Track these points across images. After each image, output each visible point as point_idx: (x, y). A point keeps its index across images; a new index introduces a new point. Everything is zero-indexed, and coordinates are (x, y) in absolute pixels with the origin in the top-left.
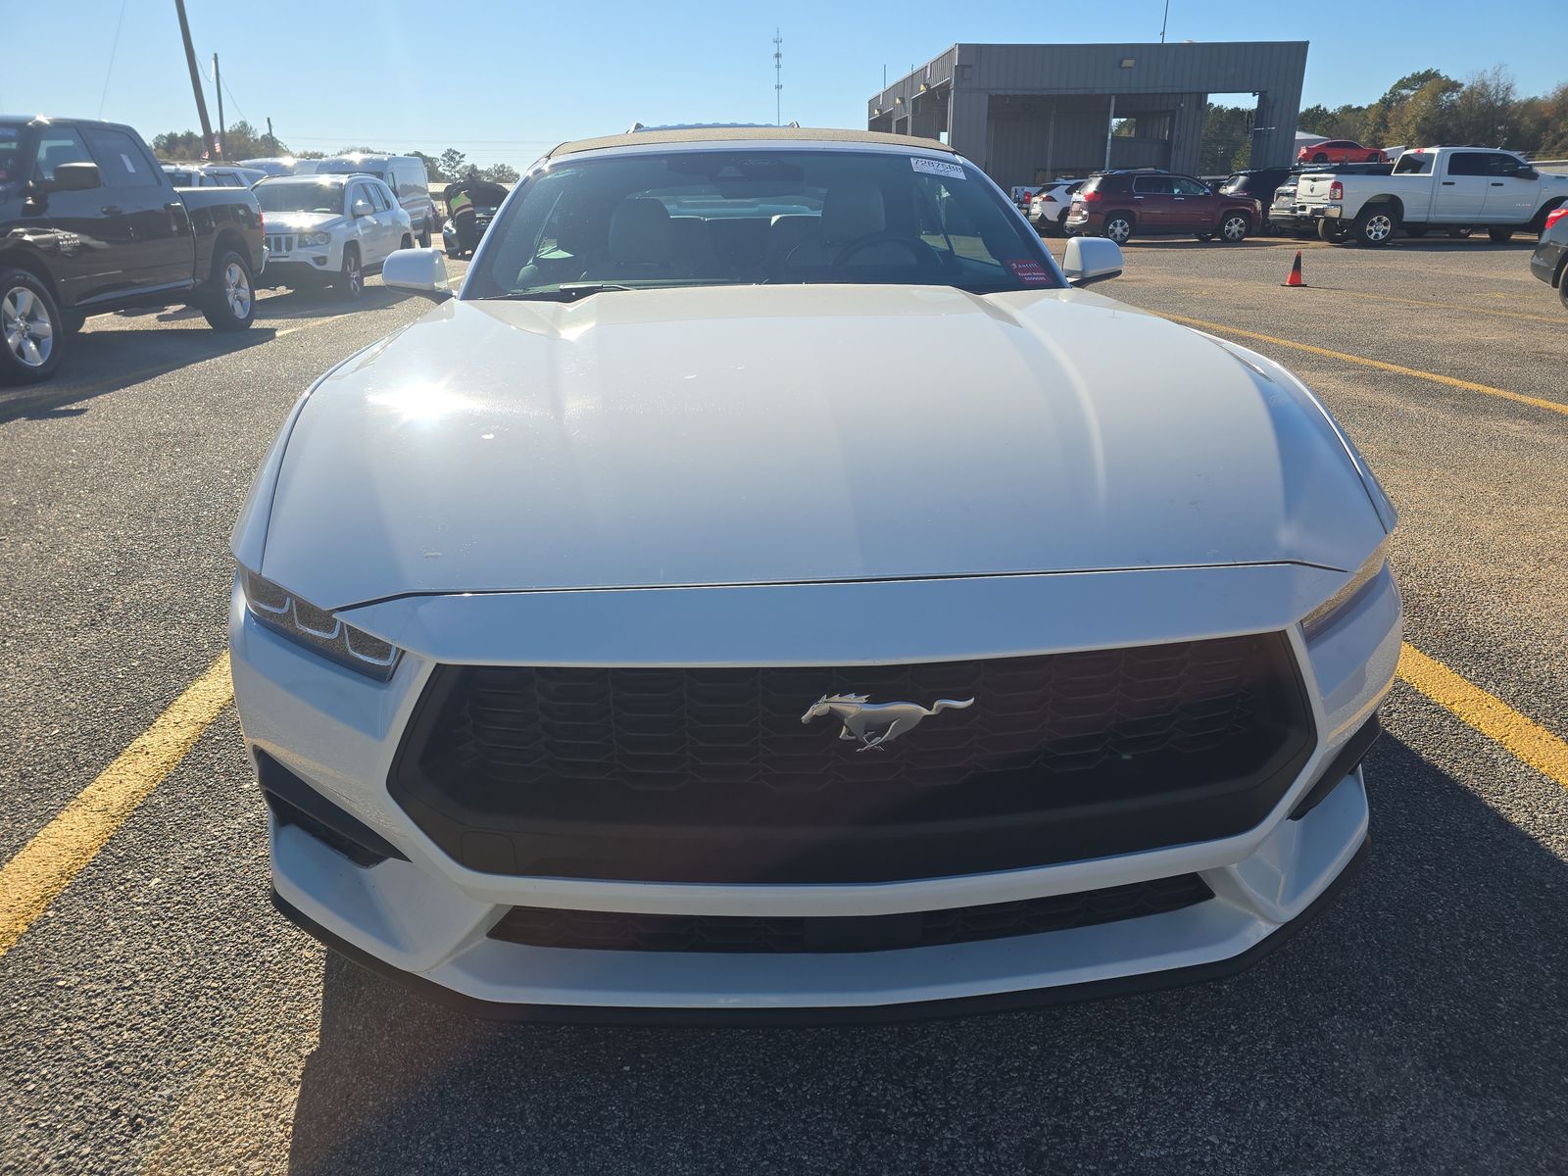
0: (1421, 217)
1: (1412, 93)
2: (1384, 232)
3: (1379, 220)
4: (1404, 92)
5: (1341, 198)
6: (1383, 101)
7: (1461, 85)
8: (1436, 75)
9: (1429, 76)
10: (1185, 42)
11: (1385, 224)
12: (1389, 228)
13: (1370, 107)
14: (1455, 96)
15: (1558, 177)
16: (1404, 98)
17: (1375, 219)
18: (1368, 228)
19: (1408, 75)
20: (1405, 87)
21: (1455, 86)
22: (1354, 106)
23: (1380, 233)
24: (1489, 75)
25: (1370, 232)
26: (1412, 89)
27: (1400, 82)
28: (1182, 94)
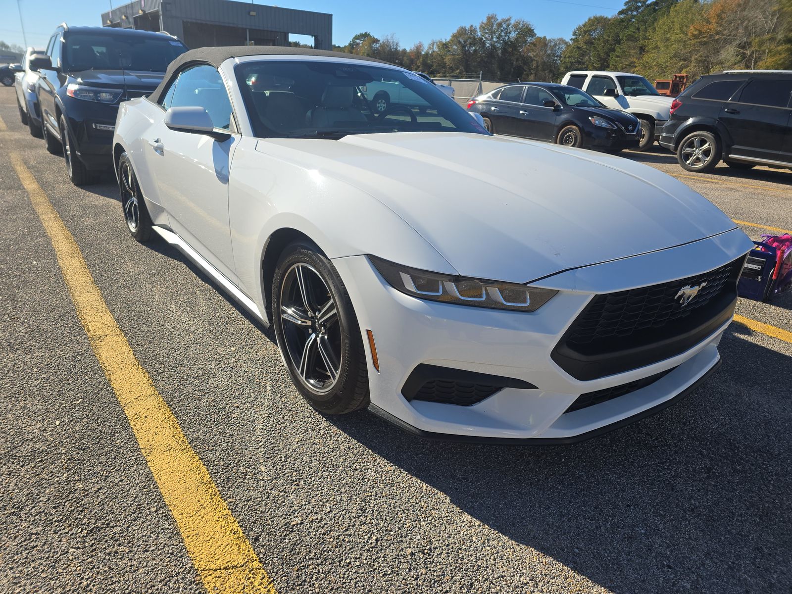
0: (396, 101)
1: (361, 42)
2: (384, 107)
3: (381, 102)
4: (358, 41)
5: (366, 91)
6: (350, 44)
7: (379, 41)
8: (369, 35)
9: (365, 36)
10: (274, 6)
11: (384, 104)
12: (385, 105)
13: (345, 46)
14: (378, 45)
15: (442, 86)
16: (358, 44)
17: (380, 101)
18: (378, 105)
19: (359, 34)
20: (358, 39)
21: (377, 41)
22: (337, 46)
23: (382, 108)
24: (389, 37)
25: (379, 107)
26: (361, 40)
27: (356, 36)
28: (277, 32)
